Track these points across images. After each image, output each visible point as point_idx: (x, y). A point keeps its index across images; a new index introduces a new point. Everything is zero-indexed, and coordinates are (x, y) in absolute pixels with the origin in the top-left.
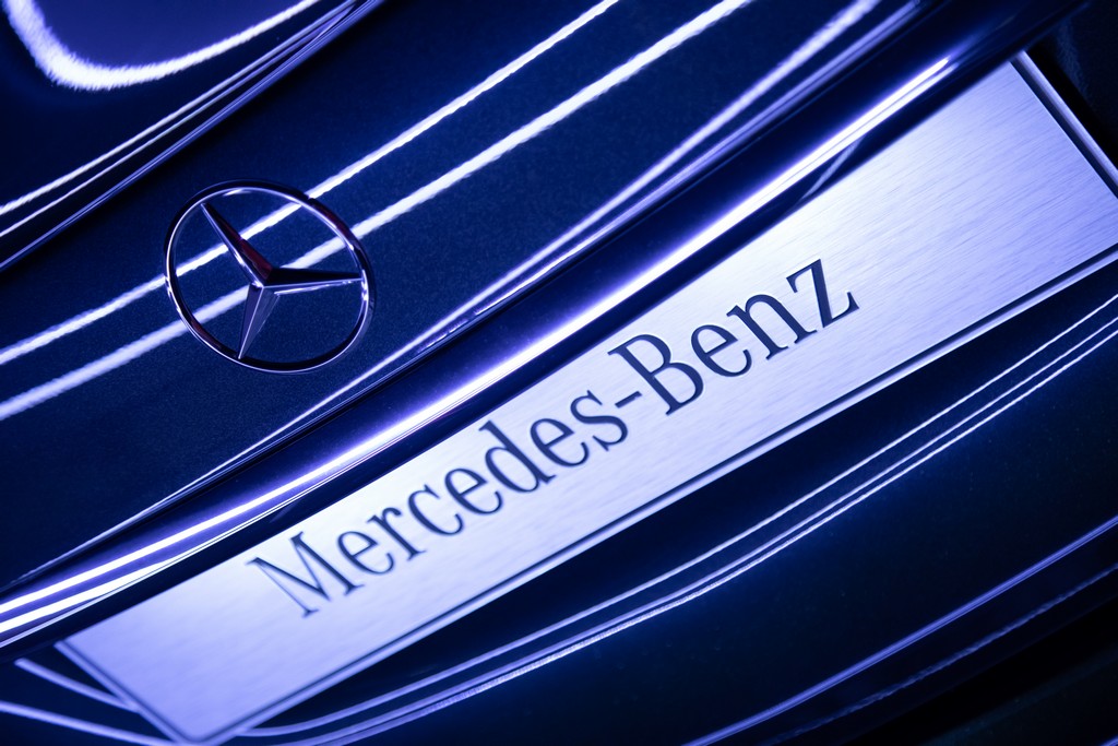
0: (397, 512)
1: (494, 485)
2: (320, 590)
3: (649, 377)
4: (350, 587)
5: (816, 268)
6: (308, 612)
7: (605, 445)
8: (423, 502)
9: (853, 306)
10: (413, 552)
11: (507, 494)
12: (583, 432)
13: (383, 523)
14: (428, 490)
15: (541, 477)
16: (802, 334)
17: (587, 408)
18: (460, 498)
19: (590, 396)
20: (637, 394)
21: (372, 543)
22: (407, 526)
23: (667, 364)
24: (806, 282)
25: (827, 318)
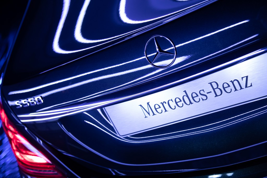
0: (165, 103)
1: (183, 102)
2: (149, 114)
3: (214, 89)
4: (154, 114)
5: (247, 77)
6: (146, 117)
7: (203, 100)
8: (170, 102)
9: (251, 86)
10: (166, 111)
11: (184, 104)
12: (200, 96)
13: (163, 104)
14: (172, 100)
15: (191, 103)
16: (241, 88)
17: (202, 92)
18: (176, 103)
19: (203, 90)
20: (211, 92)
21: (160, 107)
22: (166, 106)
23: (217, 88)
24: (245, 79)
25: (246, 87)
